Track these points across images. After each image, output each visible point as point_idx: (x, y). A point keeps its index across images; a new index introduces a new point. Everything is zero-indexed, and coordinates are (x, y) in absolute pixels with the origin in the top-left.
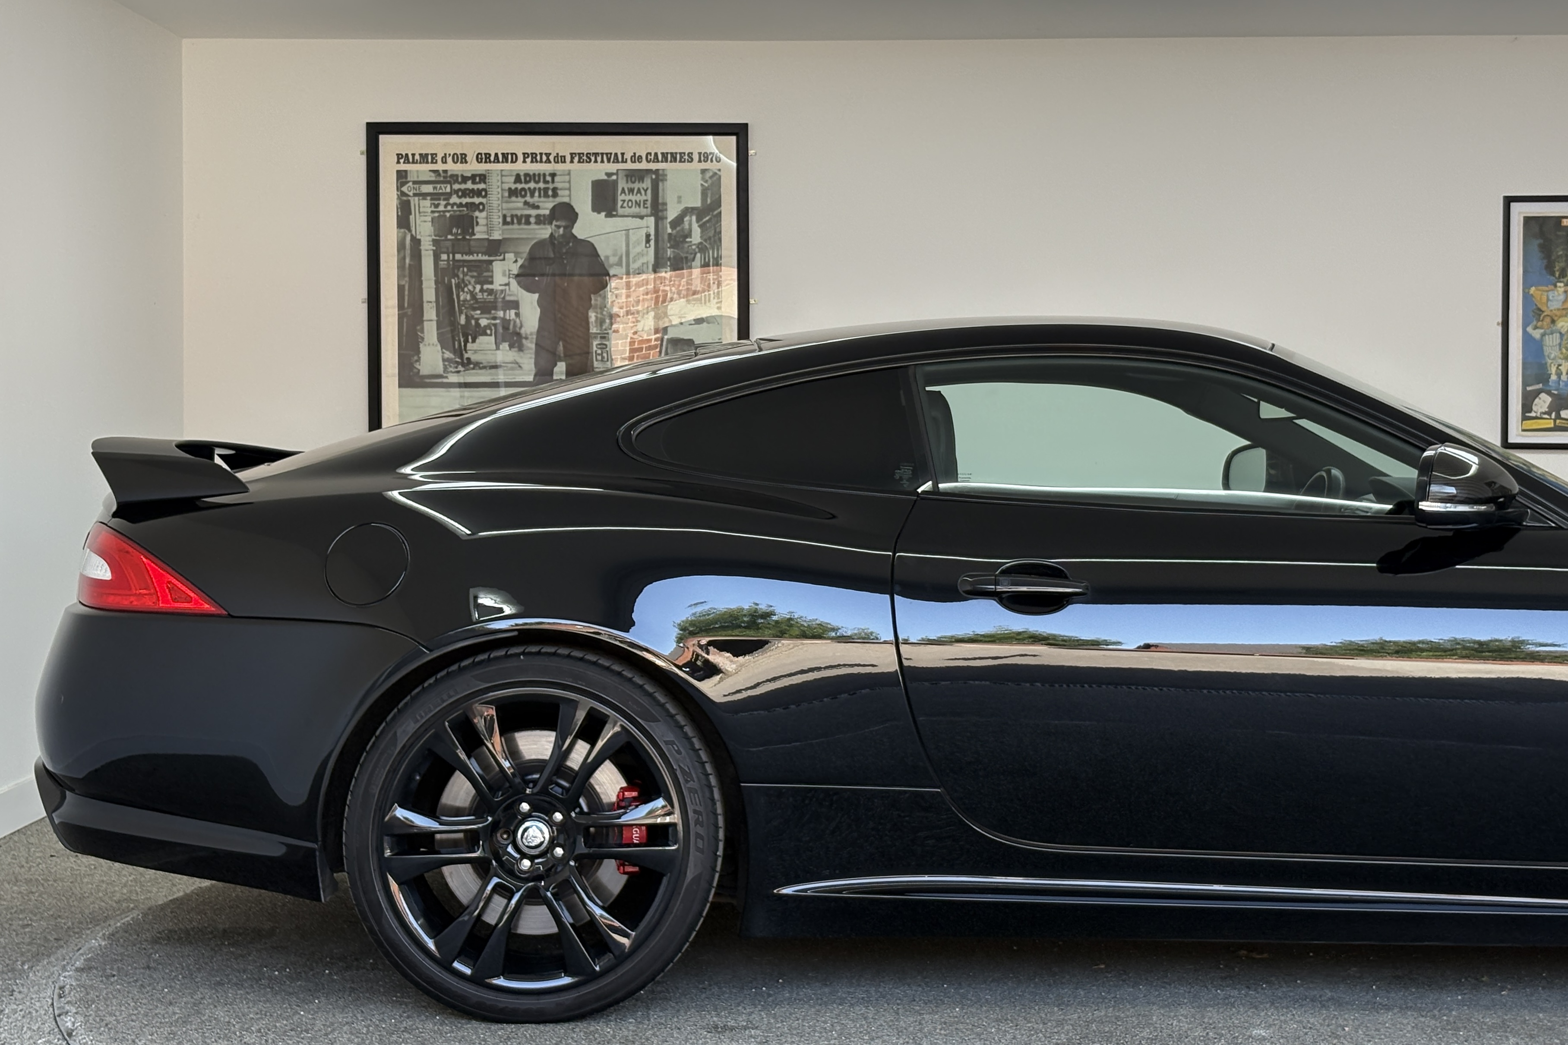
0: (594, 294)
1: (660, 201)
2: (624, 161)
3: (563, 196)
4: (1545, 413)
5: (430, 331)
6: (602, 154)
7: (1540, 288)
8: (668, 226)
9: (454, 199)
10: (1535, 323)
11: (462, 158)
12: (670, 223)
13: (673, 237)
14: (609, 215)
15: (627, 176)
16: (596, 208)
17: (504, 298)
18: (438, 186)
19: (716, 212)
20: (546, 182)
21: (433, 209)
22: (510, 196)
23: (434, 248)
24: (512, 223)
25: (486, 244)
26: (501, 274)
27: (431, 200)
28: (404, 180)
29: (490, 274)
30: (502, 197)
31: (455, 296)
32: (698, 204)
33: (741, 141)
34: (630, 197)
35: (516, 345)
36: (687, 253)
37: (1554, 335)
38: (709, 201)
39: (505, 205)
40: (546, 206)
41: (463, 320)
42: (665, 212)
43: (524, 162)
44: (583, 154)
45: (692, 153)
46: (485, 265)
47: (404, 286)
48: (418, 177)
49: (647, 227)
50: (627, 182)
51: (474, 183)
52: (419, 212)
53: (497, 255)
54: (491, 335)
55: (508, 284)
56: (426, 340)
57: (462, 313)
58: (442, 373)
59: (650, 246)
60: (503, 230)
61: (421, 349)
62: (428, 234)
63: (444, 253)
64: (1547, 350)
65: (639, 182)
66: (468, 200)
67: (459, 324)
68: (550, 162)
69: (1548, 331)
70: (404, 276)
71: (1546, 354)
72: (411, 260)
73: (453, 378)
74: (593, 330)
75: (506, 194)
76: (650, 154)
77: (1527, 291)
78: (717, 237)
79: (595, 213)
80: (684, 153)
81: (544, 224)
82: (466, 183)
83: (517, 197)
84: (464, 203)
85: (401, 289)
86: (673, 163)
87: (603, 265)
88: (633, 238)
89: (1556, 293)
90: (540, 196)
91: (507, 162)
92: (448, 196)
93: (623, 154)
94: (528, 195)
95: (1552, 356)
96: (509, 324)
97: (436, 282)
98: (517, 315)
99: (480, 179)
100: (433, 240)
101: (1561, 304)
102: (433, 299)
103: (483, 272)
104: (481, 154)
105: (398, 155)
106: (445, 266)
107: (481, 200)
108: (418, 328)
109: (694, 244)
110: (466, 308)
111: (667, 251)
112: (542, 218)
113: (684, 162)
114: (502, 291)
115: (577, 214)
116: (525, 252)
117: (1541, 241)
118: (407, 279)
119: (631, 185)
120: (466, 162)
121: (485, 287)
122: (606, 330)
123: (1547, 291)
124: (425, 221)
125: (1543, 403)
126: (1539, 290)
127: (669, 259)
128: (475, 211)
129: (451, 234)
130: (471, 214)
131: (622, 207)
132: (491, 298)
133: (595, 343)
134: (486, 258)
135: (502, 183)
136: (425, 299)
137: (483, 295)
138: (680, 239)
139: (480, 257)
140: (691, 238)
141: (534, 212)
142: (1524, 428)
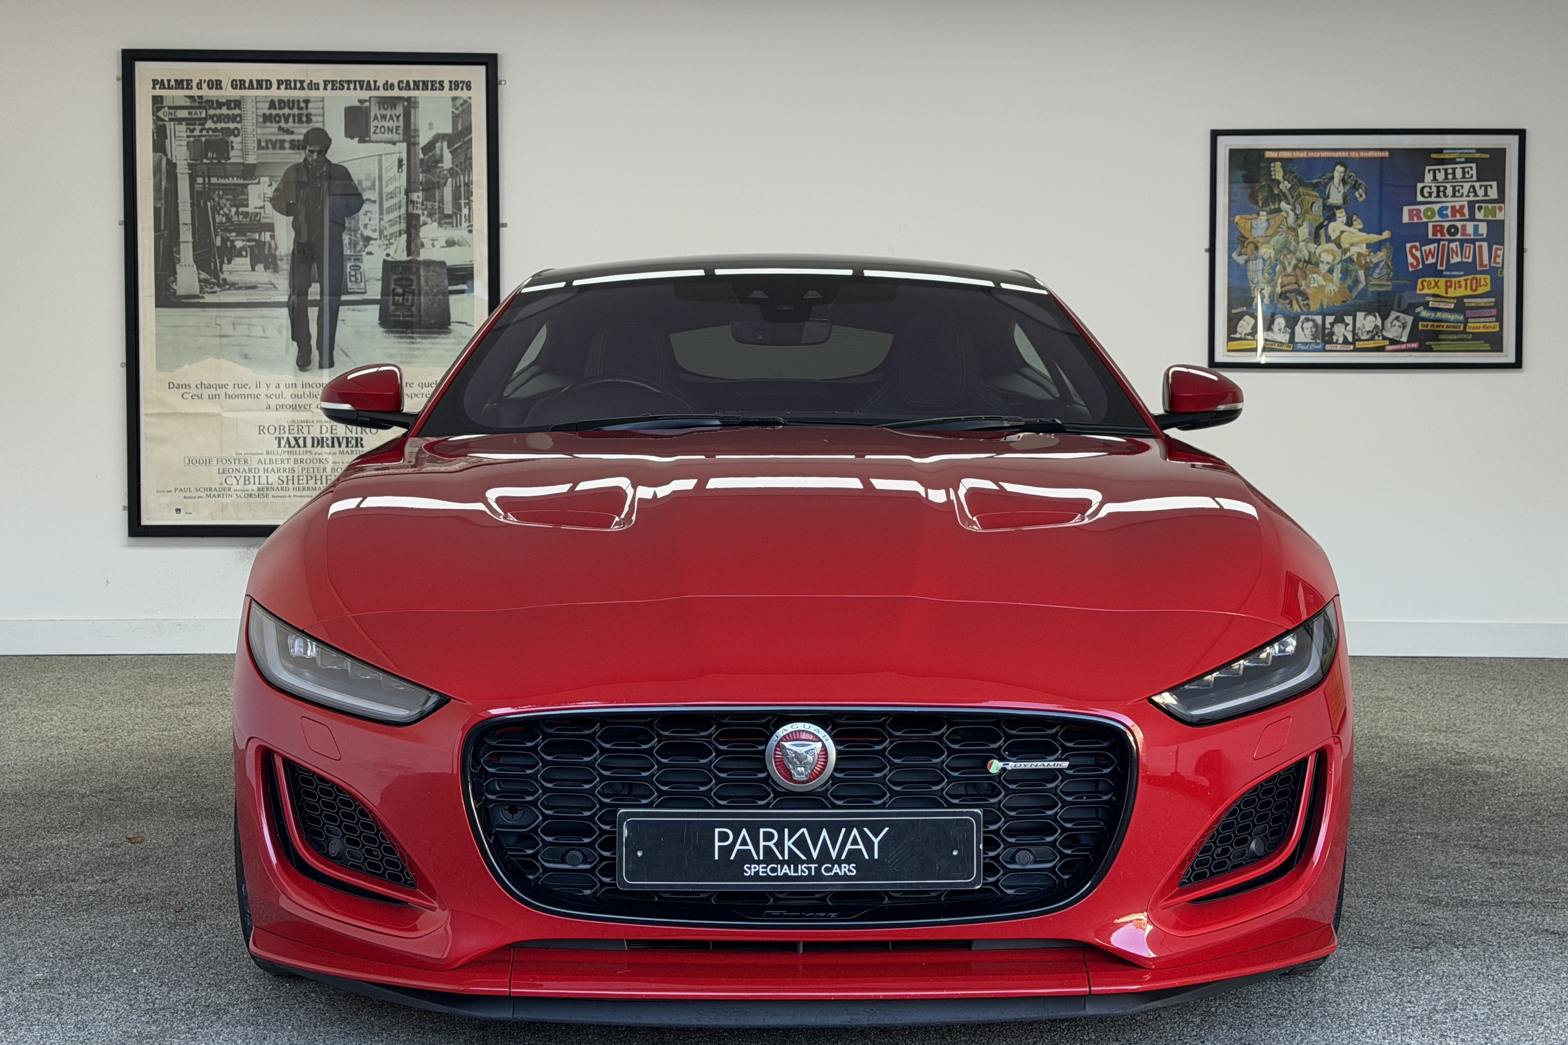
0: (347, 217)
1: (412, 127)
2: (377, 89)
3: (316, 122)
4: (1249, 334)
5: (186, 252)
6: (355, 82)
7: (1244, 216)
8: (420, 151)
9: (209, 124)
10: (1239, 249)
11: (216, 84)
12: (422, 149)
13: (425, 162)
14: (362, 141)
15: (379, 103)
16: (349, 134)
17: (259, 220)
18: (194, 111)
19: (466, 139)
20: (299, 108)
21: (188, 134)
22: (264, 122)
23: (190, 172)
24: (267, 148)
25: (242, 167)
26: (256, 197)
27: (187, 124)
28: (160, 105)
29: (245, 197)
30: (257, 122)
31: (211, 219)
32: (448, 129)
33: (489, 70)
34: (384, 123)
35: (272, 266)
36: (439, 178)
37: (1258, 261)
38: (460, 128)
39: (259, 130)
40: (300, 132)
41: (218, 242)
42: (417, 139)
43: (279, 88)
44: (336, 81)
45: (443, 82)
46: (240, 189)
47: (160, 208)
48: (173, 103)
49: (400, 152)
50: (380, 109)
51: (229, 108)
52: (175, 137)
53: (252, 179)
54: (246, 256)
55: (263, 207)
56: (182, 261)
57: (218, 235)
58: (198, 292)
59: (402, 171)
60: (258, 155)
61: (177, 270)
62: (184, 157)
63: (200, 176)
64: (1250, 275)
65: (391, 109)
66: (223, 125)
67: (215, 245)
68: (304, 89)
69: (1252, 257)
70: (160, 199)
71: (1250, 278)
72: (167, 183)
73: (209, 299)
74: (347, 252)
75: (261, 120)
76: (402, 82)
77: (1232, 219)
78: (467, 164)
79: (349, 139)
80: (436, 81)
81: (299, 149)
82: (221, 108)
83: (271, 122)
84: (219, 128)
85: (157, 211)
86: (425, 92)
87: (356, 188)
88: (385, 164)
89: (1259, 220)
90: (294, 122)
91: (261, 88)
92: (203, 121)
93: (375, 82)
94: (283, 120)
95: (1255, 281)
96: (265, 246)
97: (192, 205)
98: (273, 237)
99: (235, 105)
100: (189, 164)
101: (1263, 231)
102: (189, 221)
103: (238, 195)
104: (236, 81)
105: (154, 81)
106: (201, 189)
107: (236, 125)
108: (175, 249)
109: (446, 170)
110: (222, 230)
111: (419, 176)
112: (296, 143)
113: (436, 89)
114: (257, 214)
115: (330, 140)
116: (279, 176)
117: (1245, 172)
118: (163, 202)
119: (383, 112)
120: (221, 88)
121: (241, 210)
122: (360, 251)
123: (1251, 219)
124: (181, 146)
125: (1246, 325)
126: (1244, 219)
127: (421, 184)
128: (230, 136)
129: (207, 158)
130: (226, 138)
131: (375, 133)
132: (246, 221)
133: (349, 265)
134: (241, 181)
135: (257, 108)
136: (181, 222)
137: (238, 218)
138: (432, 163)
139: (235, 181)
140: (442, 163)
141: (288, 138)
142: (1229, 348)
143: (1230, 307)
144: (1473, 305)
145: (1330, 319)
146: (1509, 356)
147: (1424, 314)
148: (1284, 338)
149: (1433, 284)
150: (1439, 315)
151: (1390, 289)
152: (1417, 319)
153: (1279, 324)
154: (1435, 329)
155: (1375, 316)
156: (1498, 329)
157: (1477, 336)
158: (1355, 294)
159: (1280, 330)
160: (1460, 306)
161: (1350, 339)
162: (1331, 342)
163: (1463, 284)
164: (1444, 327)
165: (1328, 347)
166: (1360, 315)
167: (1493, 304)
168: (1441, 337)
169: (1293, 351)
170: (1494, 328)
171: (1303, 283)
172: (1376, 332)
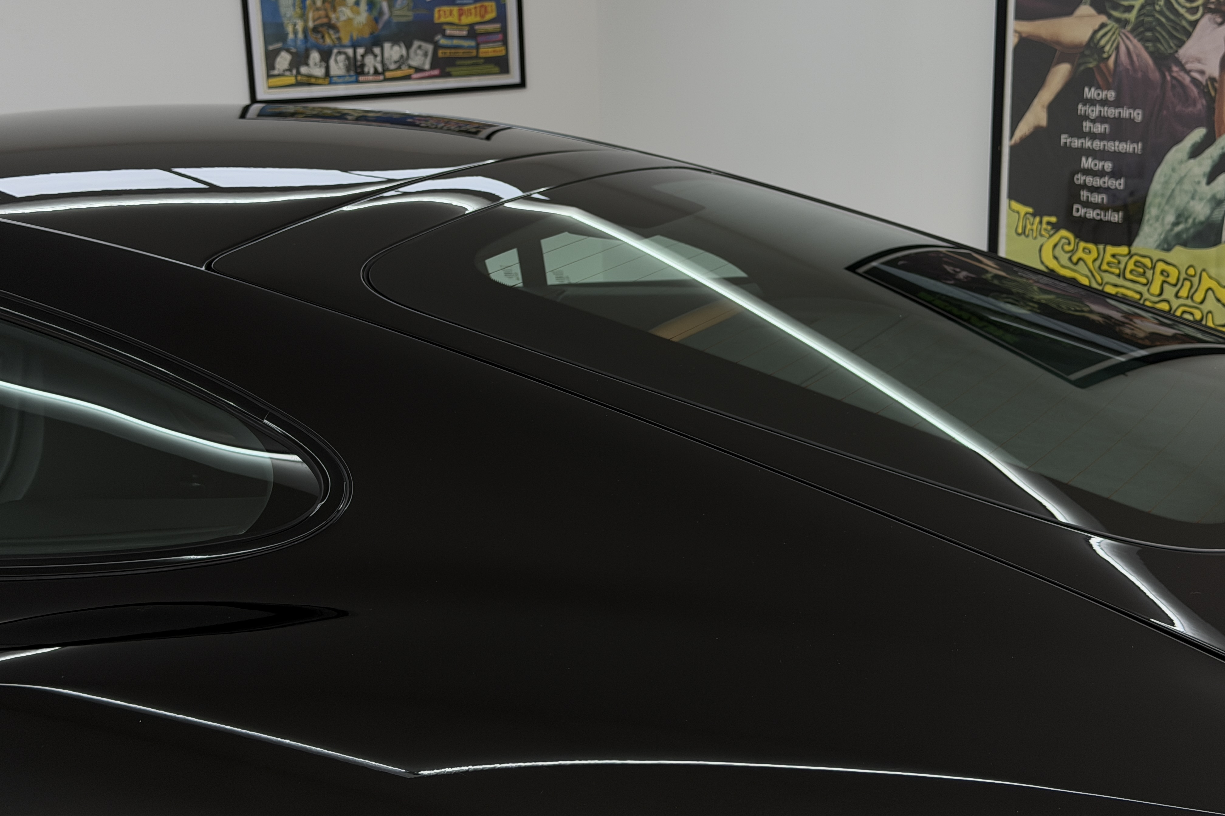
4: (287, 70)
64: (283, 11)
71: (282, 14)
95: (288, 16)
125: (283, 60)
142: (270, 84)
143: (267, 43)
144: (482, 31)
145: (360, 51)
146: (514, 77)
147: (443, 42)
148: (319, 72)
149: (448, 13)
150: (456, 42)
151: (410, 19)
152: (437, 47)
153: (314, 59)
154: (453, 55)
155: (400, 46)
156: (503, 53)
157: (489, 60)
158: (381, 25)
159: (315, 64)
160: (472, 33)
161: (380, 69)
162: (362, 73)
163: (473, 11)
164: (460, 53)
165: (361, 78)
166: (387, 46)
167: (499, 30)
168: (458, 62)
169: (330, 83)
170: (501, 51)
171: (333, 16)
172: (402, 61)
